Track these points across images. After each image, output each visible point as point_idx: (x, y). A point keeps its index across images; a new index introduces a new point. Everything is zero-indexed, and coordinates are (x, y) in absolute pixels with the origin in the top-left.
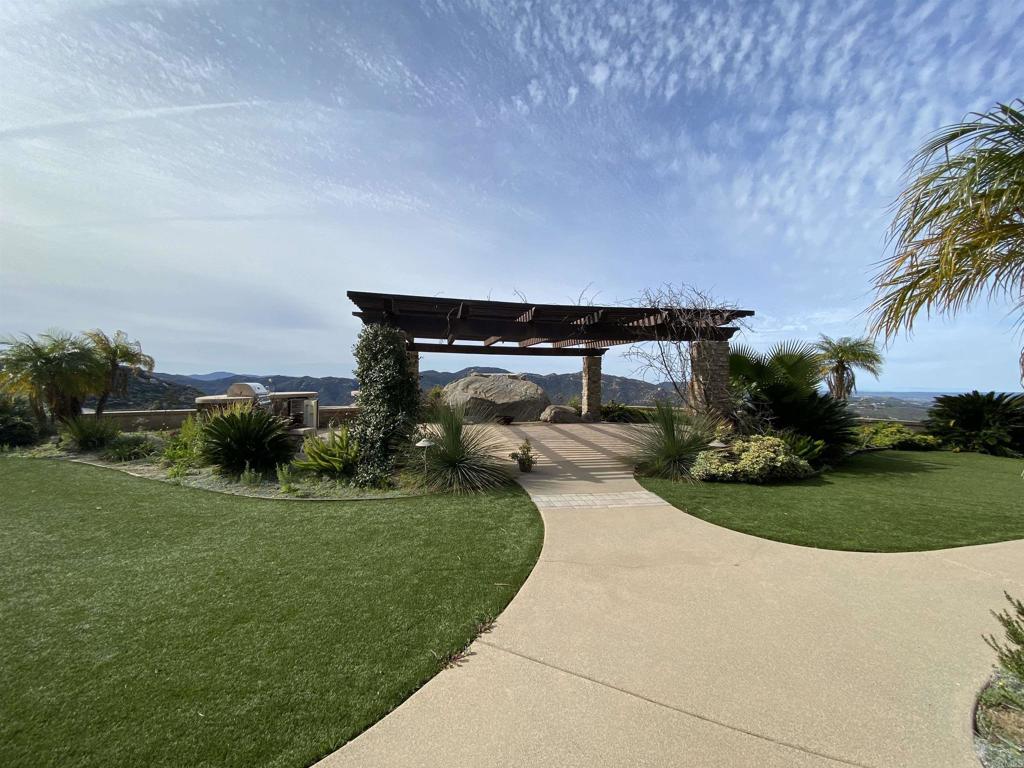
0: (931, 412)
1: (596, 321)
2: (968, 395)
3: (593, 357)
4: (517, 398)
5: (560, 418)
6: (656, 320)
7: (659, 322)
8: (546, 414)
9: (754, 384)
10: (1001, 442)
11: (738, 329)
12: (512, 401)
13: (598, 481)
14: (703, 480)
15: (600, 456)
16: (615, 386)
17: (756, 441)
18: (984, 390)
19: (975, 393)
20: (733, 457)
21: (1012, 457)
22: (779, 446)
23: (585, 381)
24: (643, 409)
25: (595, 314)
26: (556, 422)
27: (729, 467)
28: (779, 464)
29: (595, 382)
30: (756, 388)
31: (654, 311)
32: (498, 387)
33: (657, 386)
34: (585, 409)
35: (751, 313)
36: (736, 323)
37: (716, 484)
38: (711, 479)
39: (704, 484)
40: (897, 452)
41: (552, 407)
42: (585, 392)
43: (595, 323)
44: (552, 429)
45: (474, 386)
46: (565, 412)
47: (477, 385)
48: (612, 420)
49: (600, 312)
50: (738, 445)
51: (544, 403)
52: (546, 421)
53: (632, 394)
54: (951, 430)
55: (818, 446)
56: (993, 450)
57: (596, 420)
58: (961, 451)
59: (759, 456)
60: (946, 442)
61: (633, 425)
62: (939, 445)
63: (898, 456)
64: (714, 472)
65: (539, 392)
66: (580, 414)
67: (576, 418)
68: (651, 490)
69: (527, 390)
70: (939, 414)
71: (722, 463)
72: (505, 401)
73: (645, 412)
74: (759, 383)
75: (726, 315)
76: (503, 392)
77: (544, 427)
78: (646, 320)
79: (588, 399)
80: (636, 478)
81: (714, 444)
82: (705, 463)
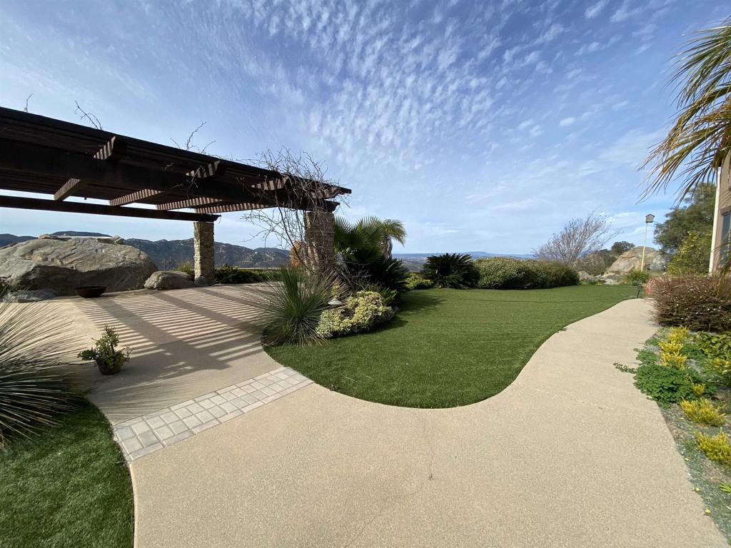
0: (426, 266)
1: (211, 174)
2: (444, 256)
3: (205, 222)
4: (112, 265)
5: (170, 283)
6: (276, 185)
7: (280, 186)
8: (152, 280)
9: (348, 250)
10: (459, 282)
11: (339, 204)
12: (104, 268)
13: (222, 365)
14: (328, 338)
15: (220, 326)
16: (221, 251)
17: (362, 296)
18: (451, 252)
19: (447, 254)
20: (348, 313)
21: (464, 289)
22: (378, 299)
23: (197, 246)
24: (255, 270)
25: (210, 165)
26: (164, 289)
27: (347, 322)
28: (380, 314)
29: (207, 247)
30: (350, 252)
31: (274, 175)
32: (82, 252)
33: (254, 251)
34: (198, 273)
35: (349, 191)
36: (338, 199)
37: (339, 339)
38: (336, 335)
39: (330, 342)
40: (417, 291)
41: (160, 272)
42: (197, 256)
43: (209, 177)
44: (158, 297)
45: (42, 251)
46: (175, 277)
47: (48, 250)
48: (227, 282)
49: (216, 163)
50: (350, 301)
51: (151, 268)
52: (152, 288)
53: (235, 256)
54: (437, 276)
55: (393, 294)
56: (455, 286)
57: (210, 284)
58: (442, 287)
59: (367, 309)
60: (435, 282)
61: (246, 286)
62: (432, 285)
63: (418, 294)
64: (337, 328)
65: (143, 257)
66: (193, 279)
67: (190, 282)
68: (286, 363)
69: (125, 255)
70: (430, 267)
71: (342, 319)
72: (94, 268)
73: (256, 272)
74: (351, 247)
75: (333, 189)
76: (92, 257)
77: (148, 296)
78: (265, 184)
79: (201, 263)
80: (266, 349)
81: (333, 302)
82: (328, 322)
